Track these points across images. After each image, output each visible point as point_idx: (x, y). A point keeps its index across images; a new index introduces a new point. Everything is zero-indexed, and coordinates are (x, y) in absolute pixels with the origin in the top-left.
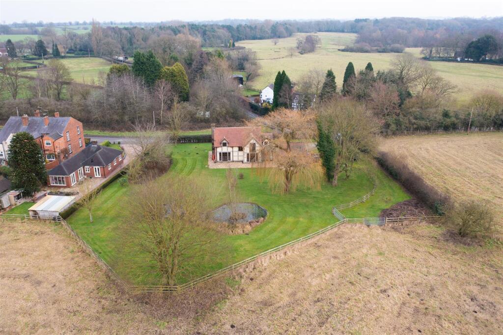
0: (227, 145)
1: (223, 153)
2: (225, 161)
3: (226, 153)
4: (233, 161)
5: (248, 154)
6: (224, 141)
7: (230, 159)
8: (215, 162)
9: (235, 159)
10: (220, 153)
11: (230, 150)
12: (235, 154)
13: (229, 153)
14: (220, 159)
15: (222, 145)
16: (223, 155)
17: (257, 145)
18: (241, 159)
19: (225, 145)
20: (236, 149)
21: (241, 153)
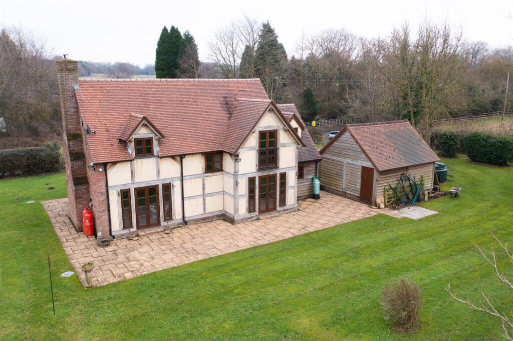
0: (156, 149)
1: (140, 192)
2: (149, 225)
3: (153, 190)
4: (185, 223)
5: (252, 181)
6: (143, 133)
7: (169, 215)
8: (105, 243)
9: (193, 210)
10: (125, 195)
11: (168, 170)
12: (193, 187)
13: (167, 188)
14: (127, 224)
15: (131, 149)
16: (138, 203)
17: (283, 138)
18: (214, 206)
19: (144, 149)
20: (195, 165)
21: (214, 181)
